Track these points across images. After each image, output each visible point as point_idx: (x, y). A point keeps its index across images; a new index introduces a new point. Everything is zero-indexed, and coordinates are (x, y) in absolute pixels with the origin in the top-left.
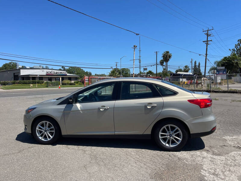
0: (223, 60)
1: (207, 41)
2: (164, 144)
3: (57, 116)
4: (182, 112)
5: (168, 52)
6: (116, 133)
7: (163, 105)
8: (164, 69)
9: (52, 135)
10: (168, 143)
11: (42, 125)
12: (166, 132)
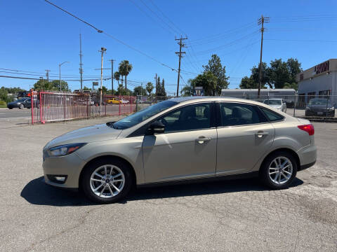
0: (198, 78)
2: (273, 181)
5: (127, 62)
8: (120, 85)
9: (119, 187)
10: (277, 180)
12: (275, 167)
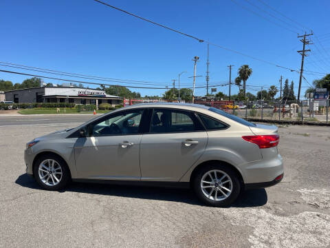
0: (326, 78)
1: (304, 51)
2: (207, 196)
3: (65, 153)
4: (234, 153)
5: (246, 67)
6: (143, 179)
7: (208, 143)
8: (241, 90)
9: (59, 179)
10: (213, 195)
11: (47, 165)
12: (210, 181)
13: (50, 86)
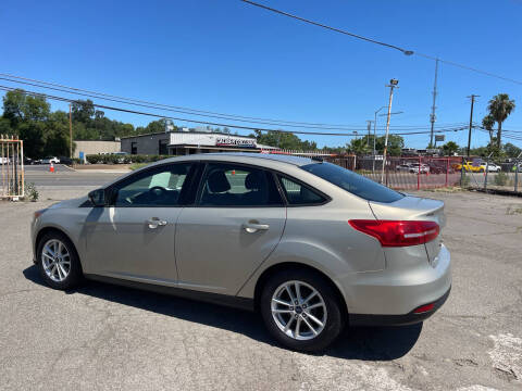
5: (504, 97)
7: (284, 228)
11: (52, 248)
13: (177, 130)
